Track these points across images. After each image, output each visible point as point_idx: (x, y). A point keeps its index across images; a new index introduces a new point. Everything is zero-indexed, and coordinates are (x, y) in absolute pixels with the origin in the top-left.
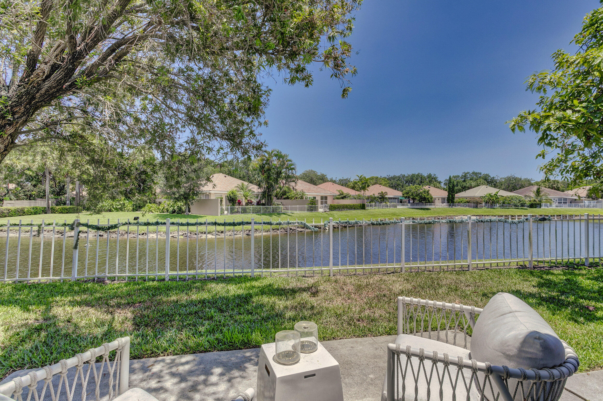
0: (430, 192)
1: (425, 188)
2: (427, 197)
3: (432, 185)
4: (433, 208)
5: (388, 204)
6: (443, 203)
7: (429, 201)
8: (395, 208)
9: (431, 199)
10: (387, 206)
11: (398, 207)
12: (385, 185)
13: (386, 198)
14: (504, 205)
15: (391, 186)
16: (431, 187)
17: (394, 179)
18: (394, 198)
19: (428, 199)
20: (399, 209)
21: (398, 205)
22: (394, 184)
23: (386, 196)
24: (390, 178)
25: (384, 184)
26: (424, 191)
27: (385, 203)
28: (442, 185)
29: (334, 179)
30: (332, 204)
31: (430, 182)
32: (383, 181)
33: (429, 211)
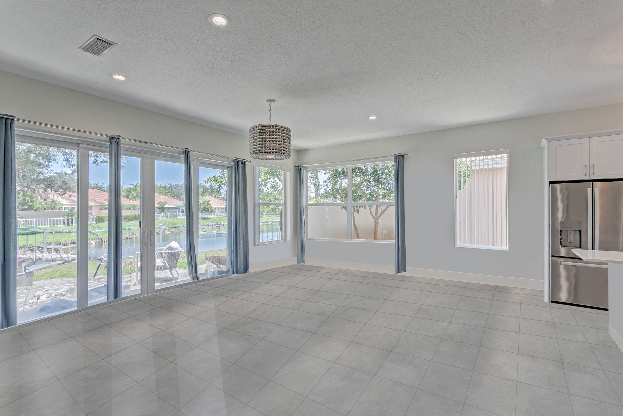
0: (210, 203)
1: (206, 198)
2: (207, 207)
3: (213, 195)
4: (213, 217)
5: (169, 214)
6: (222, 212)
7: (208, 210)
8: (176, 218)
9: (211, 209)
10: (167, 216)
11: (179, 217)
12: (166, 194)
13: (166, 208)
14: (268, 213)
15: (173, 195)
16: (212, 198)
17: (176, 188)
18: (175, 208)
19: (208, 209)
20: (180, 219)
21: (179, 215)
22: (176, 193)
23: (166, 206)
24: (171, 187)
25: (164, 193)
26: (205, 202)
27: (164, 214)
28: (223, 196)
29: (100, 185)
30: (98, 215)
31: (212, 192)
32: (163, 190)
33: (209, 220)
